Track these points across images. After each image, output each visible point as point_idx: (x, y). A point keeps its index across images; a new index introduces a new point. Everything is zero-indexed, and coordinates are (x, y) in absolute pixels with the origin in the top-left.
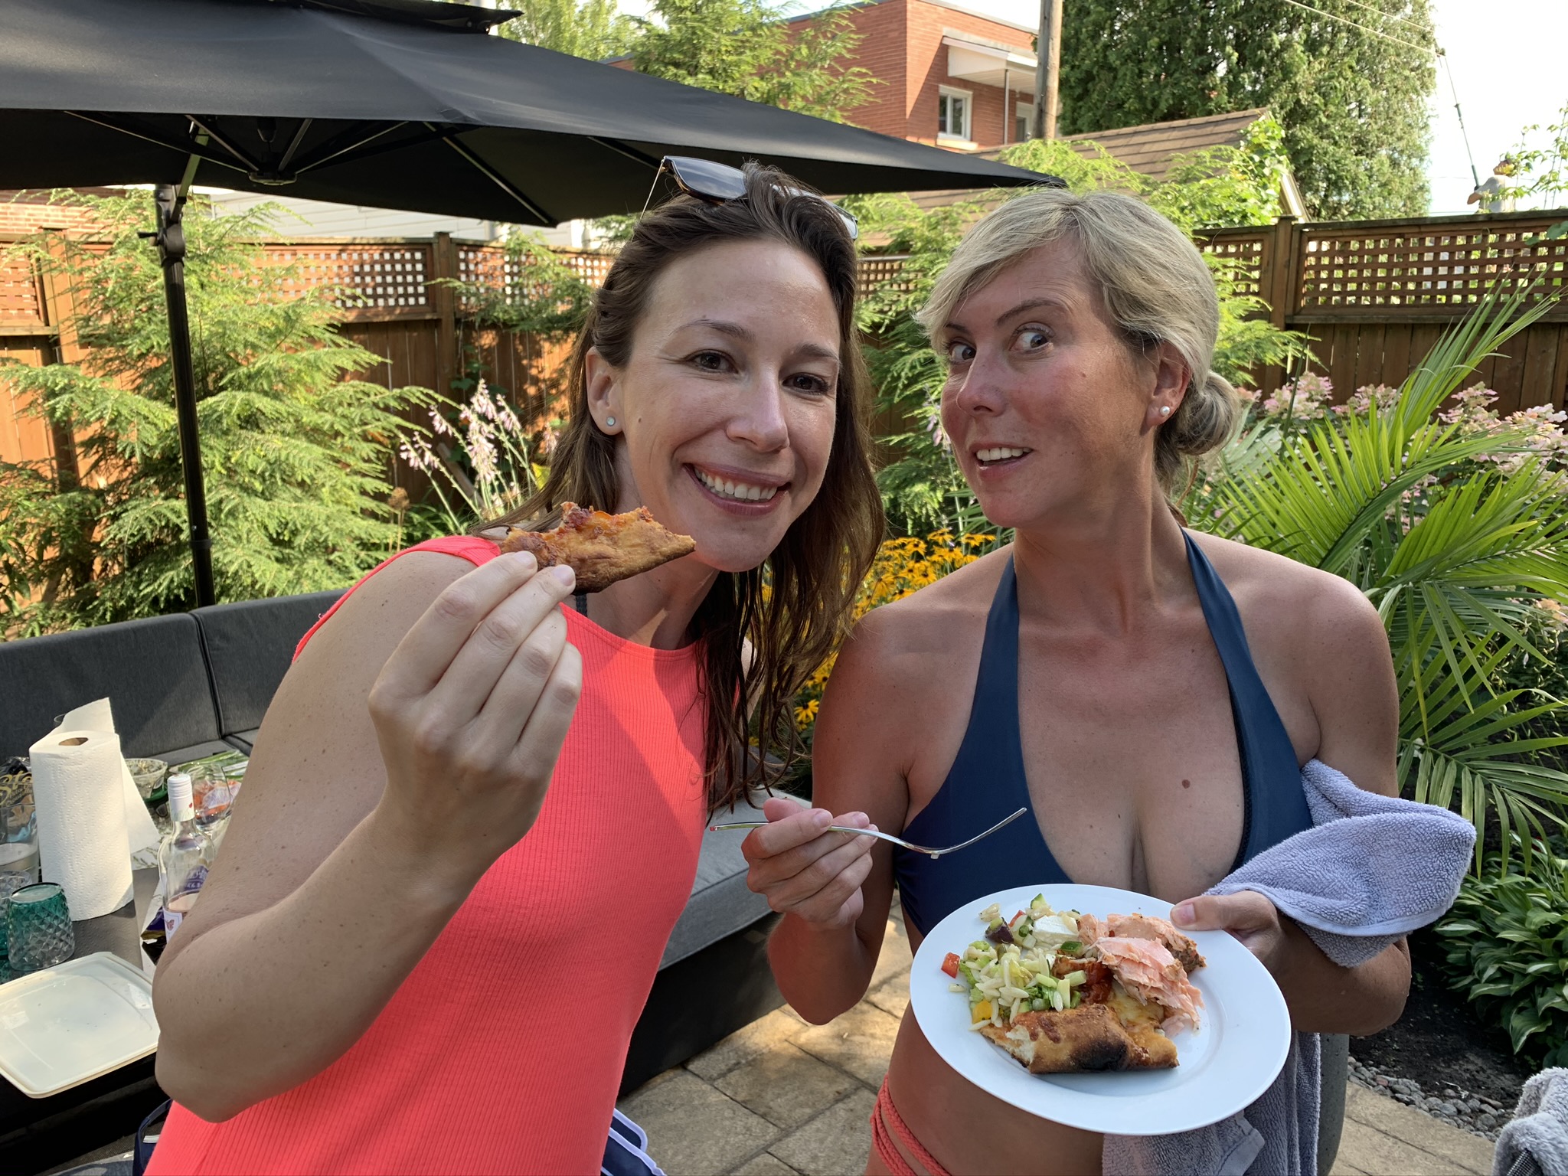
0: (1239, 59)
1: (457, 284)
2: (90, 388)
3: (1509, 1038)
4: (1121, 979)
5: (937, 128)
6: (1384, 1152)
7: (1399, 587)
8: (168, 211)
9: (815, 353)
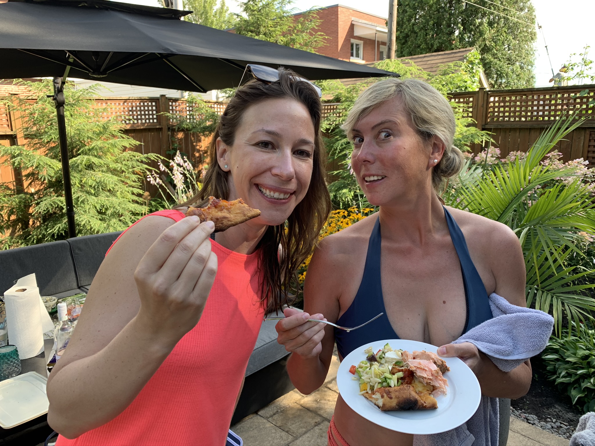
0: (463, 29)
1: (169, 114)
2: (28, 154)
3: (571, 399)
4: (416, 375)
5: (350, 55)
6: (524, 443)
7: (528, 228)
8: (58, 87)
9: (305, 142)
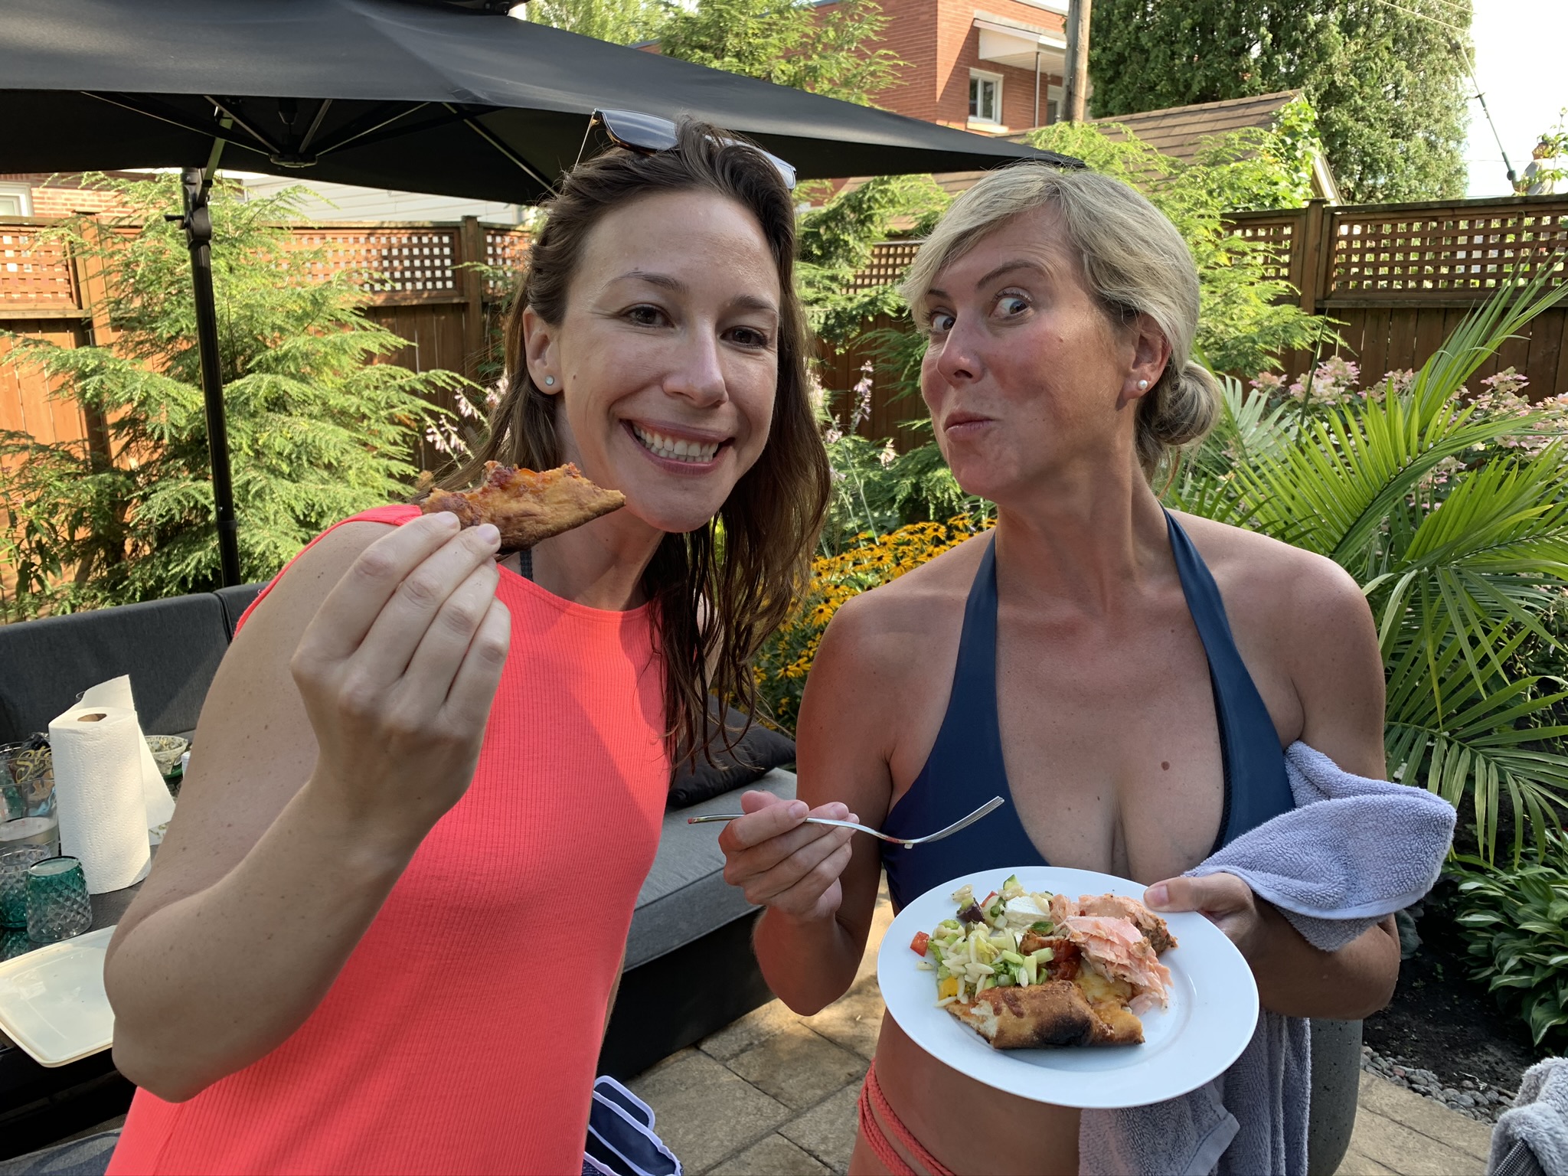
0: (1273, 40)
1: (484, 267)
2: (120, 370)
3: (1529, 1029)
4: (1088, 956)
5: (968, 111)
7: (1414, 572)
8: (195, 194)
9: (752, 305)
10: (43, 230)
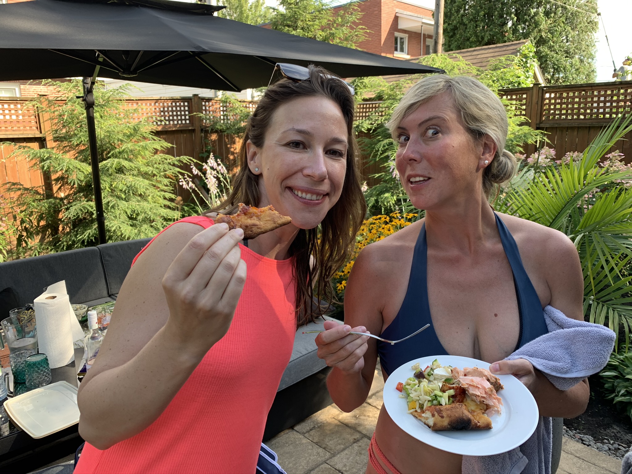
0: (517, 20)
1: (202, 115)
2: (58, 158)
4: (469, 393)
5: (394, 50)
6: (578, 465)
7: (583, 234)
8: (88, 88)
9: (337, 141)
10: (27, 102)
